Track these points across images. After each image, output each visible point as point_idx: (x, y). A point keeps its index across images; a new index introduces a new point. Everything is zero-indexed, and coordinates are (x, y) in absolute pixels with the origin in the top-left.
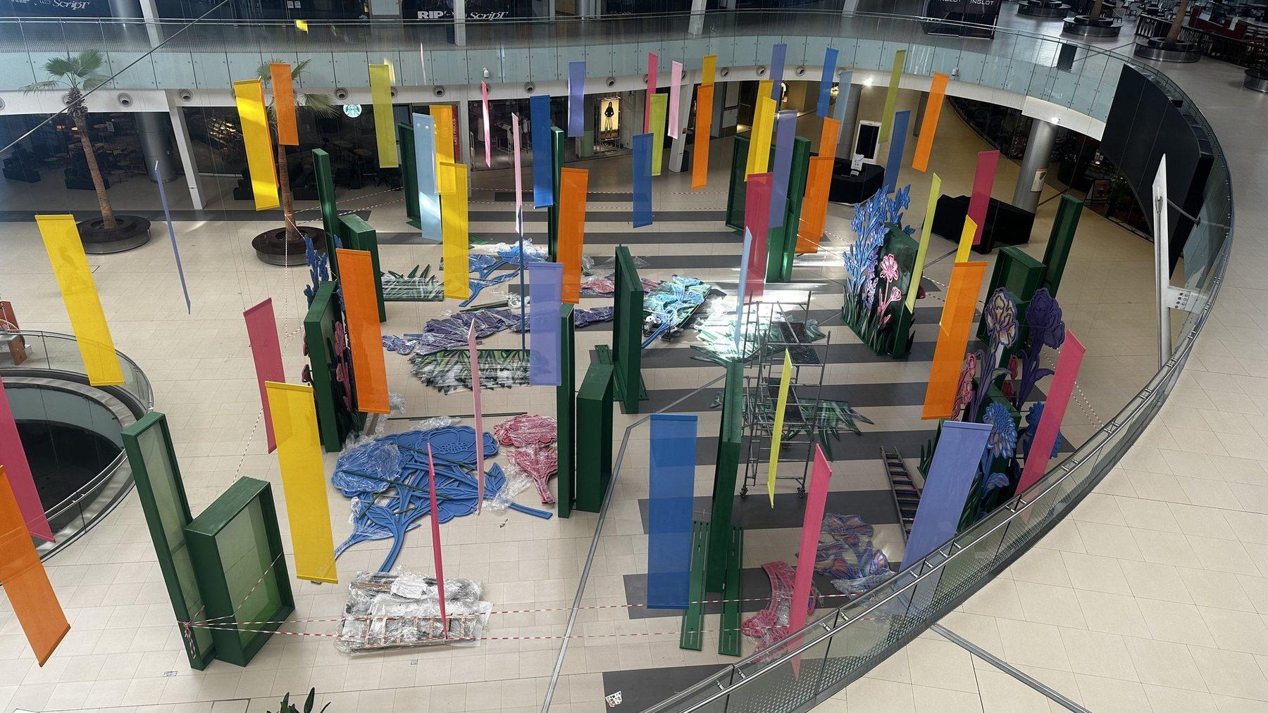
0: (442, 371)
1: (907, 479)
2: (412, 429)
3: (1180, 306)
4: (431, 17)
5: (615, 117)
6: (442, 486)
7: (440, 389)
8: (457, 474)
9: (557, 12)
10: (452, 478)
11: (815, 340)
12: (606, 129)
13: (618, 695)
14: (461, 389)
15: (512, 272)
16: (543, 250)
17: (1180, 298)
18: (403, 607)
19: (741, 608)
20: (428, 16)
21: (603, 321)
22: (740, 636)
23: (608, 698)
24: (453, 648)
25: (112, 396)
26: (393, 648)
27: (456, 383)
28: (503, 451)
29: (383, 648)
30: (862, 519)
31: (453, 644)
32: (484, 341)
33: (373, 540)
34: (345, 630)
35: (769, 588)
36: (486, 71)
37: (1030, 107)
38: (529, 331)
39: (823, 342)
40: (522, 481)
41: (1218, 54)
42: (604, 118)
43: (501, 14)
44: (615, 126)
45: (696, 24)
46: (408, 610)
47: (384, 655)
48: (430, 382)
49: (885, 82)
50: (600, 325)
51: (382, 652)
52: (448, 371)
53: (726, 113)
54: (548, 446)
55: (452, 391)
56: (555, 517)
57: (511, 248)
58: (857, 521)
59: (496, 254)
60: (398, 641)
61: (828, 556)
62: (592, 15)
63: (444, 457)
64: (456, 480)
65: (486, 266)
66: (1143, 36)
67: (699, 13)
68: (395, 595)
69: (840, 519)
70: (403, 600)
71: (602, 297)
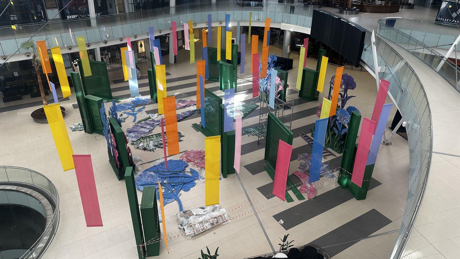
0: (147, 144)
1: (310, 140)
2: (152, 166)
3: (381, 71)
4: (73, 18)
5: (143, 47)
6: (179, 180)
7: (150, 151)
8: (181, 174)
9: (119, 12)
10: (180, 177)
11: (257, 108)
12: (141, 52)
13: (281, 220)
14: (157, 149)
15: (142, 107)
16: (149, 97)
17: (381, 69)
18: (200, 218)
19: (296, 187)
20: (71, 17)
21: (188, 116)
22: (301, 195)
23: (279, 222)
24: (223, 225)
25: (17, 186)
26: (205, 232)
27: (155, 147)
28: (189, 164)
29: (202, 233)
30: (307, 153)
31: (222, 224)
32: (152, 131)
33: (169, 203)
34: (186, 232)
35: (298, 179)
36: (108, 35)
37: (283, 26)
38: (165, 125)
39: (259, 108)
40: (204, 171)
41: (325, 5)
42: (140, 48)
43: (99, 14)
44: (144, 51)
45: (173, 11)
46: (203, 218)
47: (203, 235)
48: (145, 149)
49: (235, 24)
50: (188, 117)
51: (202, 234)
52: (149, 144)
53: (179, 41)
54: (203, 159)
55: (155, 151)
56: (223, 178)
57: (135, 99)
58: (306, 154)
59: (131, 102)
60: (206, 229)
61: (307, 166)
62: (131, 11)
63: (172, 171)
64: (182, 177)
65: (131, 107)
66: (301, 2)
67: (174, 7)
68: (196, 215)
69: (302, 155)
70: (200, 216)
71: (181, 109)
